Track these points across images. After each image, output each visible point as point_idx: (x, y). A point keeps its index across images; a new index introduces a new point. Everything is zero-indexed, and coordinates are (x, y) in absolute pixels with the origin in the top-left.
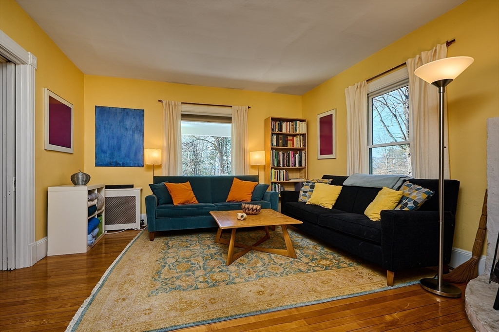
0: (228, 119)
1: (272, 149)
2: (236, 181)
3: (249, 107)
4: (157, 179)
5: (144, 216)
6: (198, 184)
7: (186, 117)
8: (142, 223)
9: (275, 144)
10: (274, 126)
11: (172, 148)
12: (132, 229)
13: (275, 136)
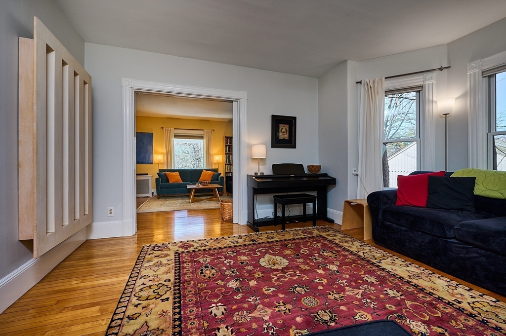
0: (201, 137)
1: (226, 154)
2: (204, 171)
3: (213, 130)
4: (161, 171)
5: (155, 191)
6: (183, 173)
7: (176, 136)
8: (153, 193)
9: (228, 151)
10: (227, 141)
11: (169, 153)
12: (148, 197)
13: (227, 147)
